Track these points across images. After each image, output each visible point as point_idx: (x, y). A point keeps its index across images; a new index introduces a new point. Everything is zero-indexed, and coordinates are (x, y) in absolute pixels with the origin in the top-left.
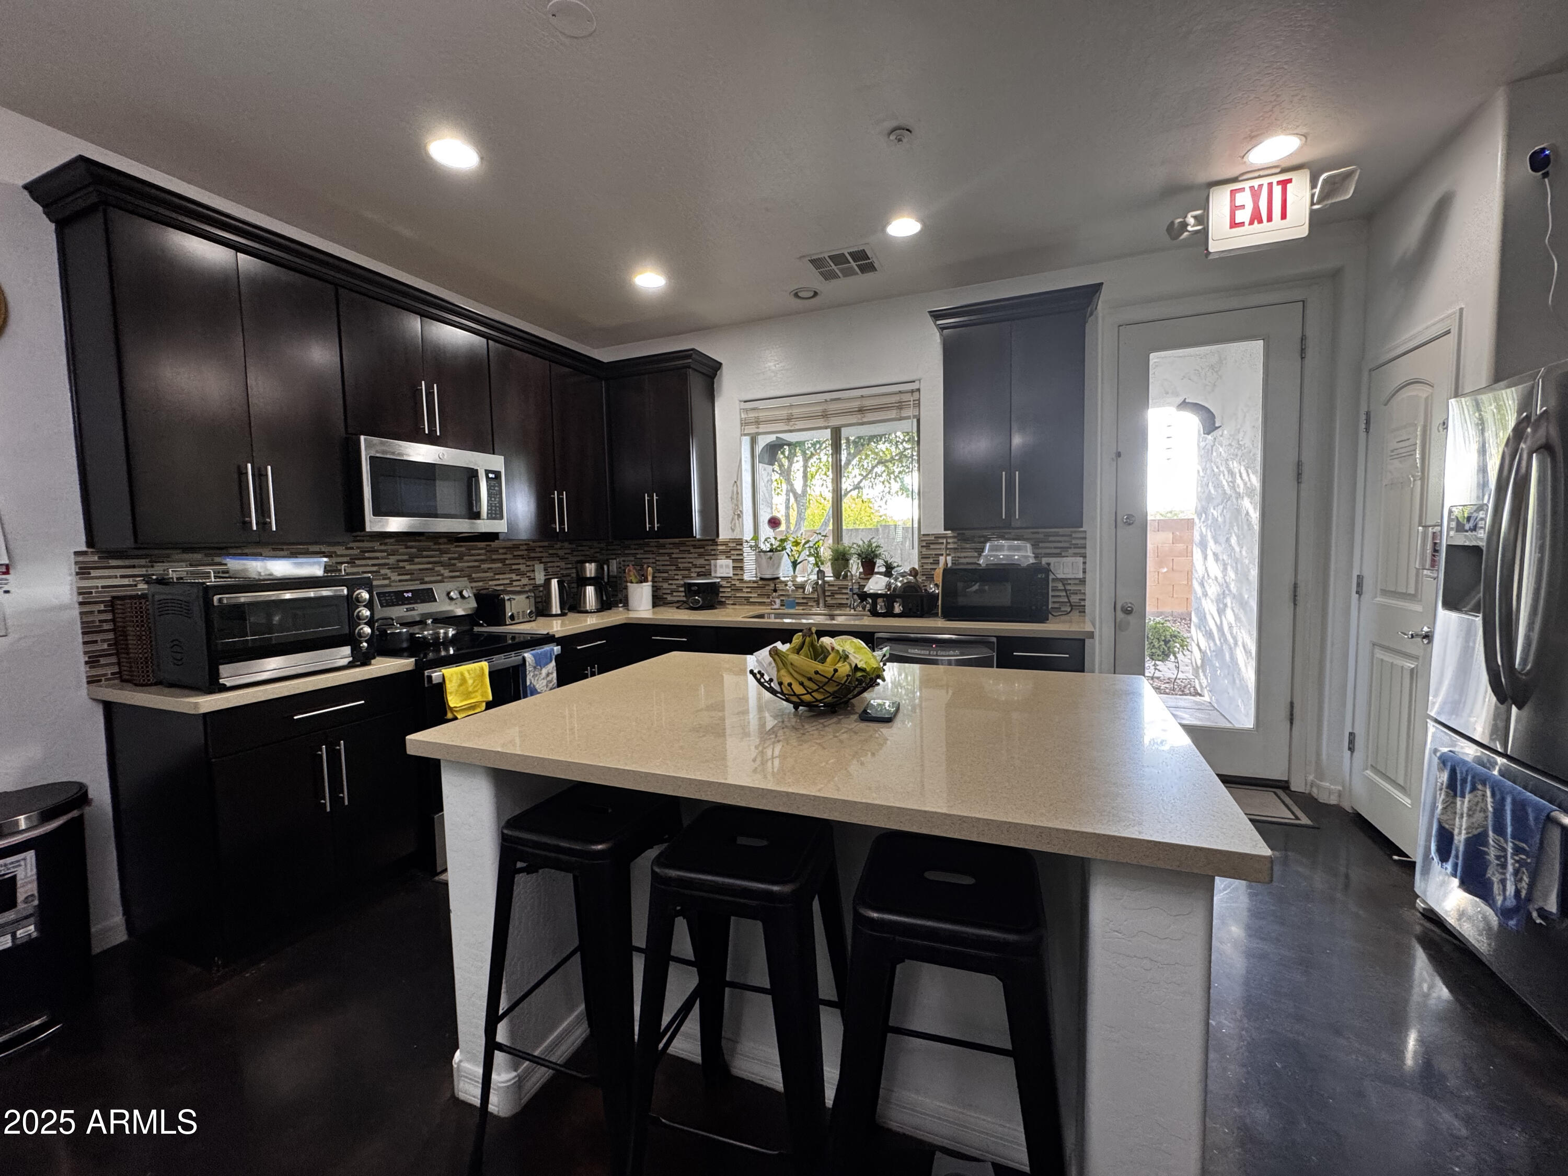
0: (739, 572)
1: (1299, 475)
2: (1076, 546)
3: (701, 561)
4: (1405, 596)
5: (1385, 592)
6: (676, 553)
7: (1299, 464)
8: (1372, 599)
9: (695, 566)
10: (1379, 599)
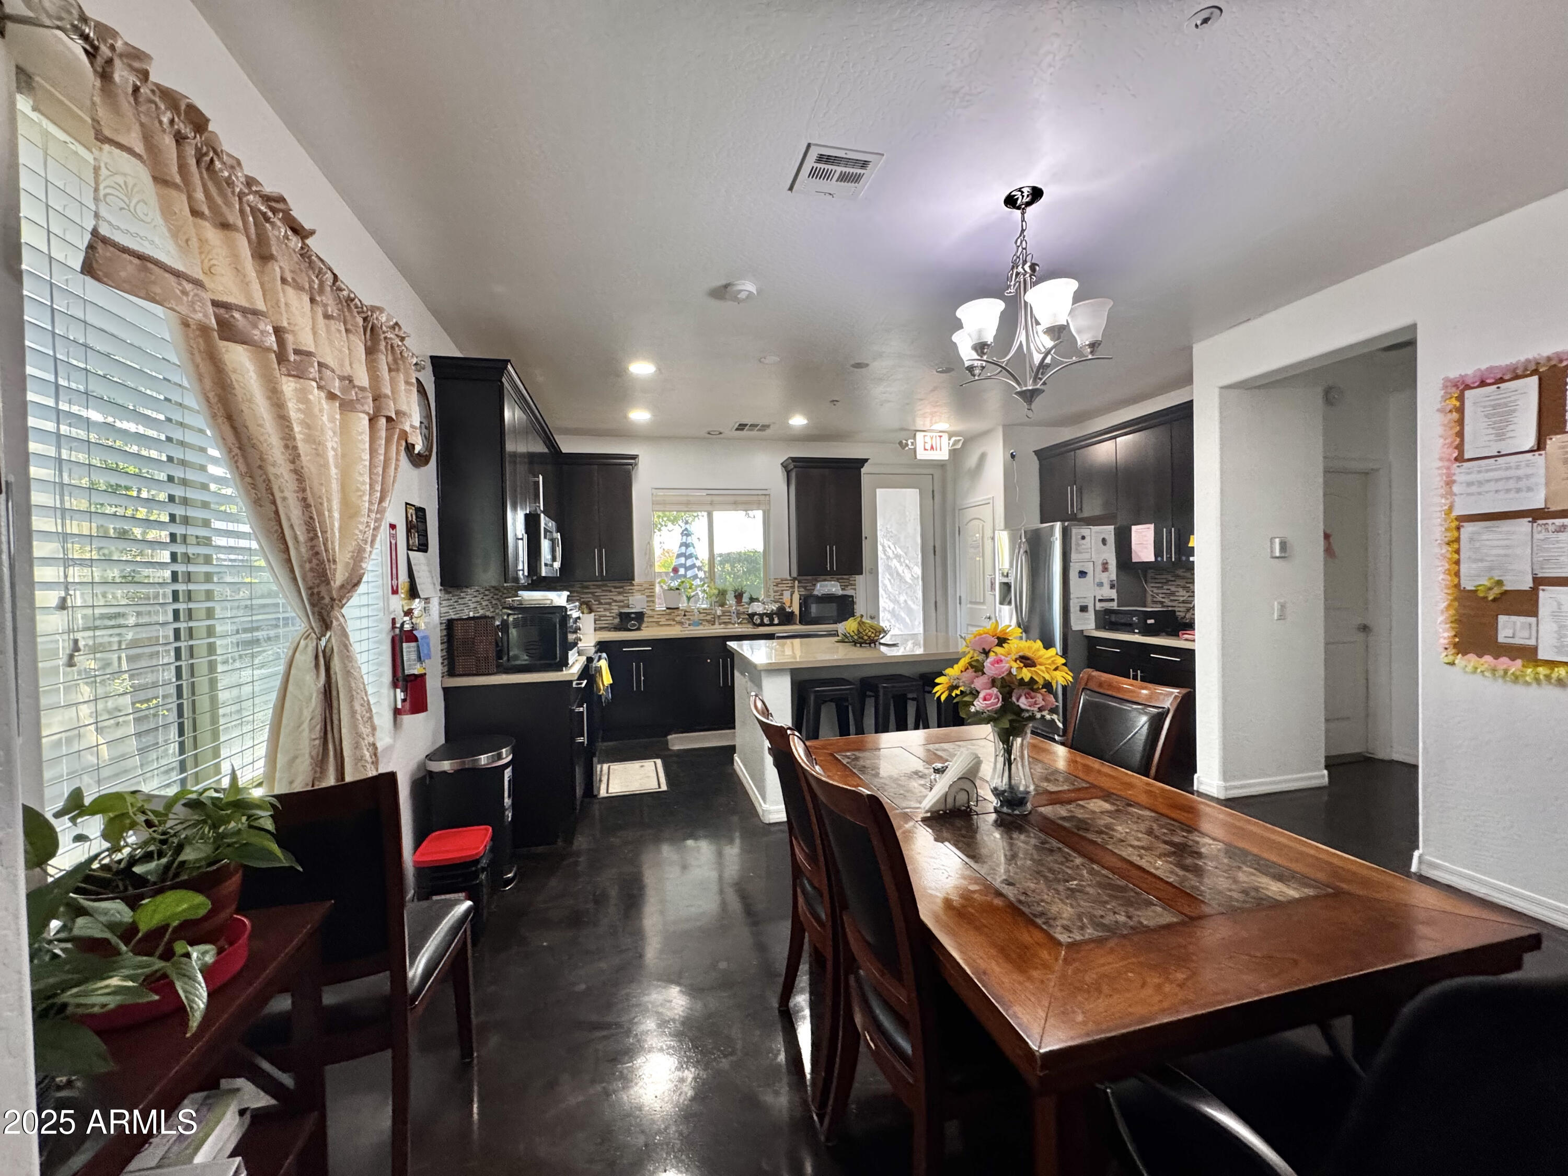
0: (651, 604)
1: (935, 552)
2: (852, 585)
3: (620, 598)
4: (979, 603)
5: (971, 603)
6: (599, 592)
7: (934, 547)
8: (966, 606)
9: (616, 601)
10: (969, 606)
